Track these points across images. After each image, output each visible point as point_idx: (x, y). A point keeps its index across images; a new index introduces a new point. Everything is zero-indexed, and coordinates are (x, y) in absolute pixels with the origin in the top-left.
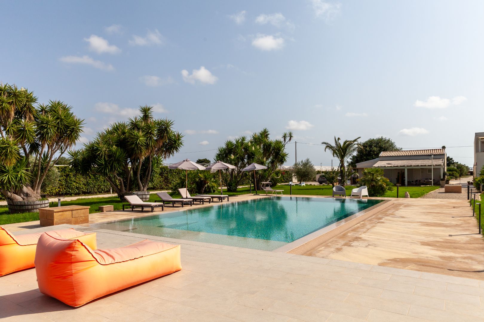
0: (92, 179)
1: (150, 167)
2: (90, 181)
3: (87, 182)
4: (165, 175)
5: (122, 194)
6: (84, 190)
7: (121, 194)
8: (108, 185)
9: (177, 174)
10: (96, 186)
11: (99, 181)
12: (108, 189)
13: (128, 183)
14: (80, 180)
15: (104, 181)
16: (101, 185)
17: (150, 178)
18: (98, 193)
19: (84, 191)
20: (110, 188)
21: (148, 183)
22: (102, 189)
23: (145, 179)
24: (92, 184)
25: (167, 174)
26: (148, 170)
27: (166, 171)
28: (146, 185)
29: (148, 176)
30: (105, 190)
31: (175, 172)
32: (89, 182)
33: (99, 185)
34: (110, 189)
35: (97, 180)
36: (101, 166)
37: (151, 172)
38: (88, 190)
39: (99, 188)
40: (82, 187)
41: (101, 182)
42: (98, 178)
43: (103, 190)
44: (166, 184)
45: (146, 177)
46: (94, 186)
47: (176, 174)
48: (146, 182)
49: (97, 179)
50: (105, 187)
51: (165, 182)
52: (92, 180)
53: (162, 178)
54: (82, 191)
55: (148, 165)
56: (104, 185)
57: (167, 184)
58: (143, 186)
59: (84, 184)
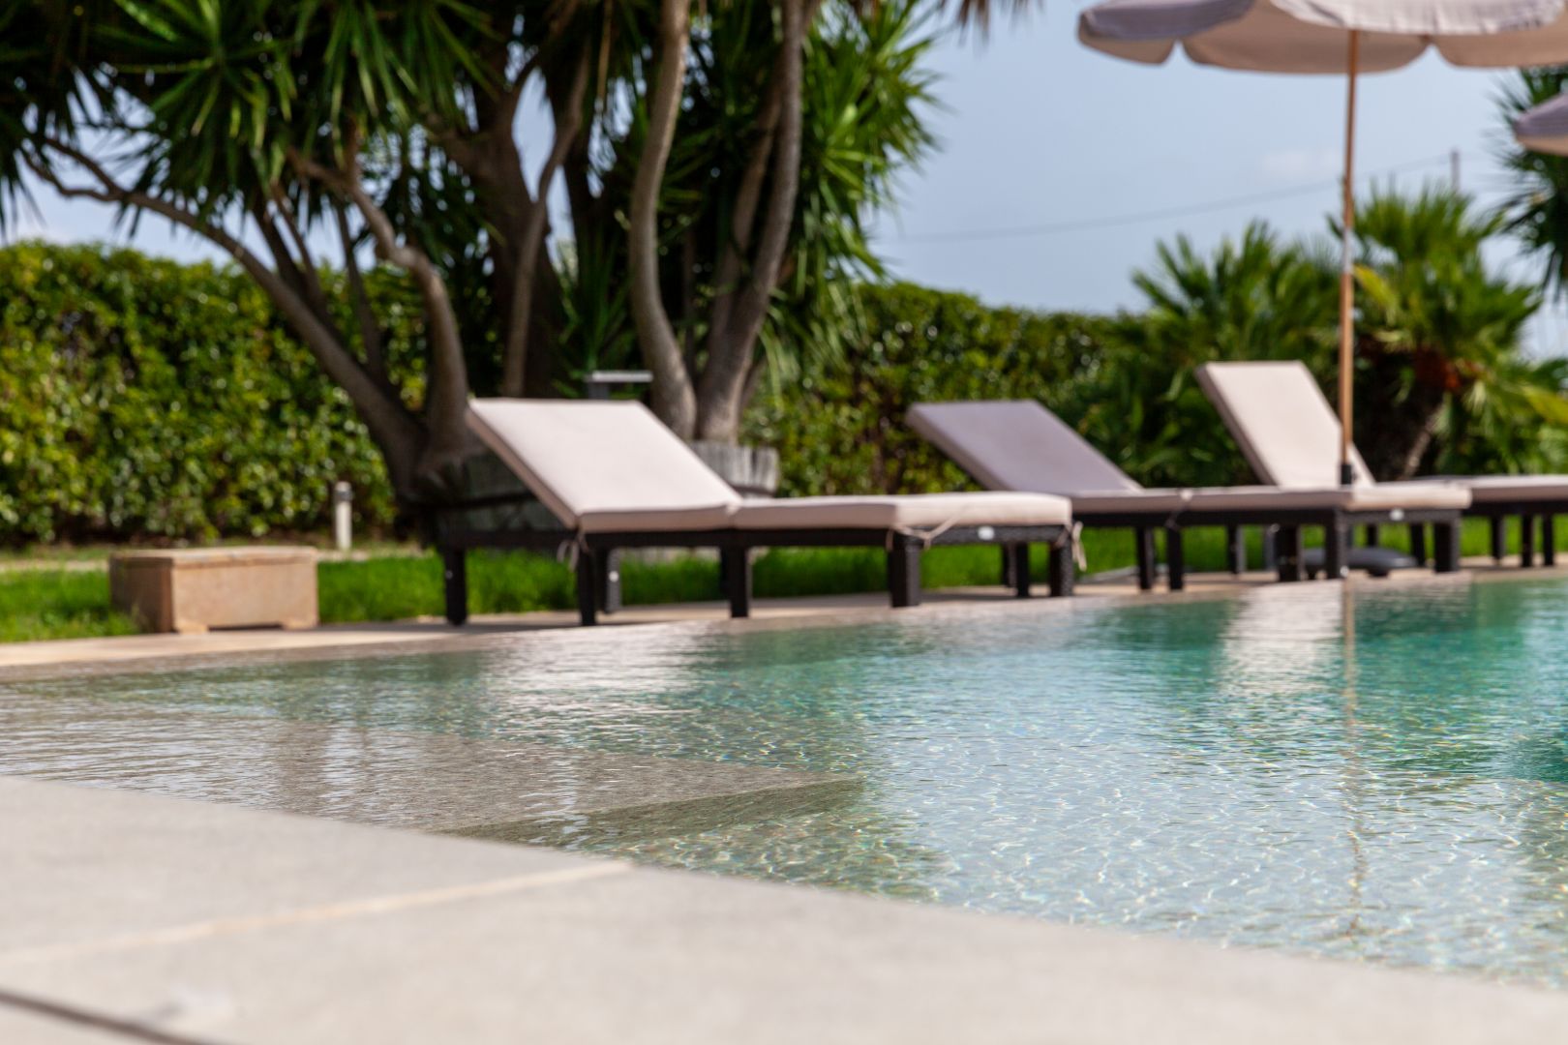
0: (155, 387)
1: (780, 132)
2: (136, 407)
3: (106, 417)
4: (886, 371)
5: (446, 472)
6: (72, 495)
7: (436, 479)
8: (306, 454)
9: (1005, 371)
10: (193, 466)
11: (217, 407)
12: (312, 493)
13: (519, 334)
14: (29, 395)
15: (274, 413)
16: (238, 449)
17: (787, 285)
18: (212, 532)
19: (76, 507)
20: (331, 487)
21: (760, 354)
22: (255, 493)
23: (725, 289)
24: (156, 440)
25: (902, 358)
26: (759, 170)
27: (892, 328)
28: (732, 368)
29: (752, 254)
30: (278, 506)
31: (991, 349)
32: (124, 414)
33: (219, 457)
34: (330, 503)
35: (199, 397)
36: (180, 56)
37: (801, 205)
38: (109, 505)
39: (220, 488)
40: (56, 465)
41: (245, 426)
42: (206, 374)
43: (257, 508)
44: (893, 466)
45: (731, 265)
46: (177, 467)
47: (1000, 361)
48: (738, 327)
49: (206, 391)
50: (283, 476)
51: (887, 454)
52: (152, 403)
53: (855, 401)
54: (55, 505)
55: (762, 108)
56: (274, 459)
57: (902, 470)
58: (697, 379)
59: (71, 437)
